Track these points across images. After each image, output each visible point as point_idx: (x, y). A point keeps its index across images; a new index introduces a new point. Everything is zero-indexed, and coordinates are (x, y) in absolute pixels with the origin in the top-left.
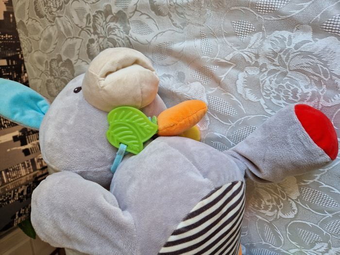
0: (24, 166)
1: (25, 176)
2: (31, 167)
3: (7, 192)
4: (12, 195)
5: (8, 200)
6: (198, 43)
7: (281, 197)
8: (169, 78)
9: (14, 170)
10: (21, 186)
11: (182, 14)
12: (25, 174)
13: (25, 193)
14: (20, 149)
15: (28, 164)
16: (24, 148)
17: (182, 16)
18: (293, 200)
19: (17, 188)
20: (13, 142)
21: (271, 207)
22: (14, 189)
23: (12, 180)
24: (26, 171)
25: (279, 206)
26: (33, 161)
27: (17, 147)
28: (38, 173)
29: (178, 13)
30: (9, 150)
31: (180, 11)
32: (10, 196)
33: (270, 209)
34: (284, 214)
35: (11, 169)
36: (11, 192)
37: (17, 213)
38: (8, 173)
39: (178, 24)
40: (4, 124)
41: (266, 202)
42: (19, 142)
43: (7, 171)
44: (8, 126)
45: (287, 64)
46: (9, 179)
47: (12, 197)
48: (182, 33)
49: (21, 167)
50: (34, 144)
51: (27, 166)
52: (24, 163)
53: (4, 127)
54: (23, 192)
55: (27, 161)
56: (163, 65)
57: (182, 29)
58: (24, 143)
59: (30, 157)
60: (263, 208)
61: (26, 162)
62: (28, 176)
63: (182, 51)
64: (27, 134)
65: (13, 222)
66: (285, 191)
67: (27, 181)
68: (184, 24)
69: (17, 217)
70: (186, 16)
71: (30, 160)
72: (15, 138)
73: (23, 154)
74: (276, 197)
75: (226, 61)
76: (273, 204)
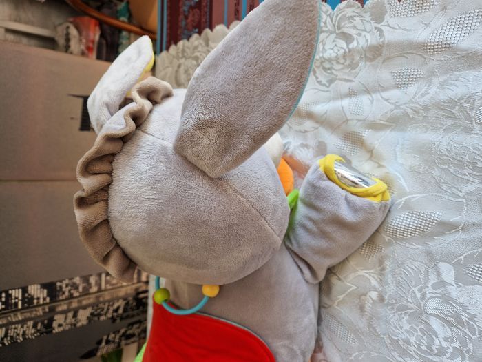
3: (101, 303)
4: (106, 309)
5: (99, 315)
6: (346, 103)
7: (469, 333)
8: (308, 148)
10: (118, 299)
11: (329, 69)
13: (120, 311)
17: (329, 72)
19: (113, 300)
21: (451, 350)
22: (109, 301)
23: (110, 287)
25: (464, 350)
28: (141, 287)
29: (325, 69)
31: (327, 65)
32: (103, 309)
33: (448, 355)
36: (105, 304)
37: (105, 337)
38: (108, 278)
39: (324, 81)
41: (442, 341)
45: (473, 115)
46: (108, 285)
47: (105, 311)
48: (327, 91)
54: (118, 308)
56: (301, 132)
57: (328, 87)
60: (436, 351)
62: (129, 288)
63: (326, 113)
65: (97, 350)
66: (475, 322)
67: (126, 294)
68: (331, 81)
69: (103, 344)
70: (333, 71)
74: (460, 333)
75: (382, 122)
76: (454, 345)
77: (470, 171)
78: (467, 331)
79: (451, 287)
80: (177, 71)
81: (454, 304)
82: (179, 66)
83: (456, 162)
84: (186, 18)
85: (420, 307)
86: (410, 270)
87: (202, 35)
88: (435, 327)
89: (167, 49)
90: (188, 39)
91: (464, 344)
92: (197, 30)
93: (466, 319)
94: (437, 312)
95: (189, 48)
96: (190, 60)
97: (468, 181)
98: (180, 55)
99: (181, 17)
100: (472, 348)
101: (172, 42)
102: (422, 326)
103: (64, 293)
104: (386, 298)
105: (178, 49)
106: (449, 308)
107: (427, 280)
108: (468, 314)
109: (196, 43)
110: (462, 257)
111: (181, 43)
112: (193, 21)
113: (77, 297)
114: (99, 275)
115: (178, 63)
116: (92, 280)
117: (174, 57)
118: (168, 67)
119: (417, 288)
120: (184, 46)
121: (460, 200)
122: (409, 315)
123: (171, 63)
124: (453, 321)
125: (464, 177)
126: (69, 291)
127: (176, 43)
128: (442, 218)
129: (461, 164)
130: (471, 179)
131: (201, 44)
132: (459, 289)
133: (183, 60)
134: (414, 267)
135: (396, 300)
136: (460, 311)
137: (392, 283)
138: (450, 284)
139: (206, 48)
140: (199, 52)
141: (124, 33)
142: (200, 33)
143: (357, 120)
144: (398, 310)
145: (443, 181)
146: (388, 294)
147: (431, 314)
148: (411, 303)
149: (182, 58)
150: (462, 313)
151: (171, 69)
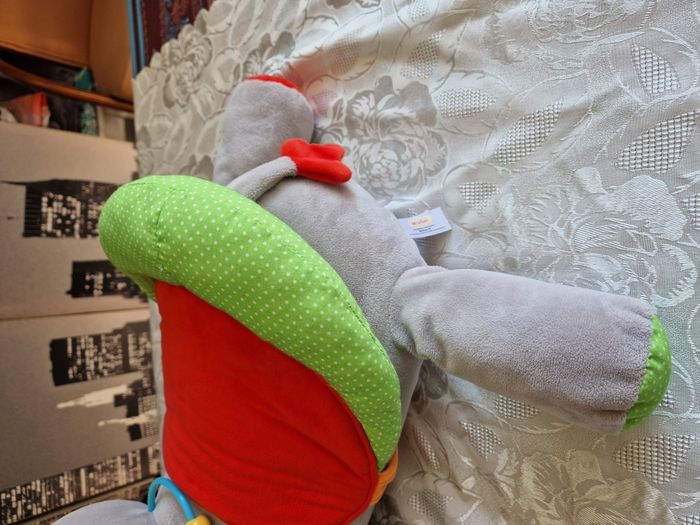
0: (126, 463)
1: (124, 486)
2: (139, 467)
7: (644, 252)
9: (105, 469)
12: (125, 482)
14: (123, 424)
15: (134, 459)
16: (131, 421)
18: (674, 243)
20: (112, 406)
23: (97, 492)
24: (128, 476)
26: (144, 452)
27: (120, 418)
30: (101, 424)
34: (666, 295)
35: (99, 467)
38: (91, 475)
40: (104, 368)
42: (123, 409)
43: (90, 469)
44: (109, 372)
46: (92, 489)
49: (119, 463)
50: (151, 417)
51: (131, 463)
52: (125, 456)
53: (102, 375)
55: (134, 452)
56: (353, 79)
58: (133, 412)
59: (139, 444)
61: (130, 455)
62: (130, 488)
64: (140, 394)
66: (648, 230)
71: (138, 452)
72: (119, 400)
73: (127, 436)
75: (457, 11)
76: (629, 280)
77: (585, 29)
78: (640, 250)
79: (601, 197)
80: (165, 88)
81: (610, 219)
82: (168, 79)
83: (562, 25)
84: (170, 10)
85: (567, 248)
86: (540, 202)
87: (196, 23)
88: (595, 267)
89: (148, 64)
90: (176, 37)
91: (642, 271)
92: (187, 20)
93: (635, 231)
94: (592, 244)
95: (179, 48)
96: (183, 63)
97: (585, 44)
98: (168, 63)
99: (164, 12)
100: (654, 271)
101: (154, 50)
102: (578, 276)
103: (14, 511)
104: (518, 259)
105: (163, 56)
106: (606, 229)
107: (567, 204)
108: (635, 222)
109: (188, 37)
110: (605, 148)
111: (166, 47)
112: (180, 10)
113: (38, 516)
114: (77, 473)
115: (166, 75)
116: (64, 483)
117: (158, 70)
118: (151, 87)
119: (556, 223)
120: (171, 48)
121: (581, 72)
122: (556, 269)
123: (155, 80)
124: (618, 244)
125: (578, 40)
126: (24, 507)
127: (159, 49)
128: (564, 106)
129: (569, 25)
130: (587, 38)
131: (195, 35)
132: (613, 194)
133: (173, 67)
134: (544, 196)
135: (532, 255)
136: (622, 224)
137: (521, 232)
138: (598, 194)
139: (204, 36)
140: (194, 46)
141: (88, 110)
142: (192, 22)
143: (422, 23)
144: (540, 268)
145: (552, 58)
146: (519, 254)
147: (586, 251)
148: (554, 248)
149: (170, 66)
150: (626, 225)
151: (156, 88)
